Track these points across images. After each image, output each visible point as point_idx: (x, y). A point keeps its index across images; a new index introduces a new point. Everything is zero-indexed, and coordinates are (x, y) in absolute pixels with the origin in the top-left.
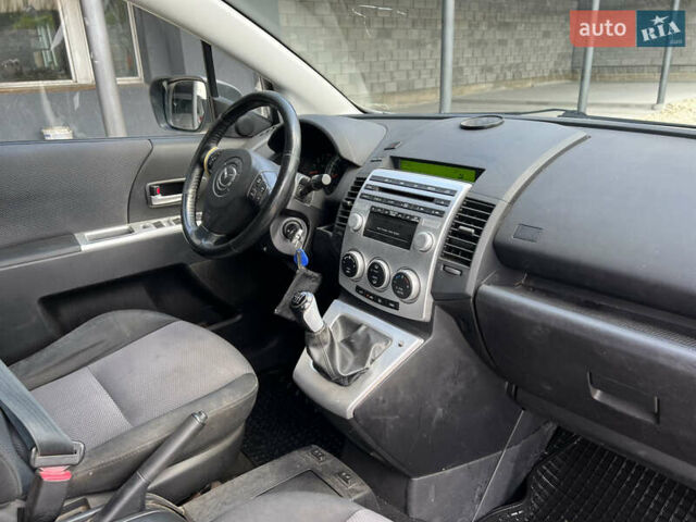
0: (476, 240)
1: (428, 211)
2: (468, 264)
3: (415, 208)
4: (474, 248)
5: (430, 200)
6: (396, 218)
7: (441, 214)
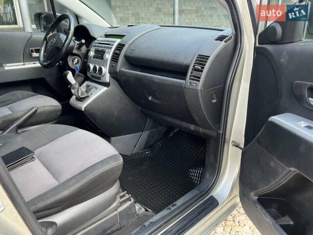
0: (119, 55)
1: (108, 48)
2: (117, 62)
3: (105, 47)
4: (118, 57)
5: (109, 44)
6: (101, 51)
7: (111, 48)
